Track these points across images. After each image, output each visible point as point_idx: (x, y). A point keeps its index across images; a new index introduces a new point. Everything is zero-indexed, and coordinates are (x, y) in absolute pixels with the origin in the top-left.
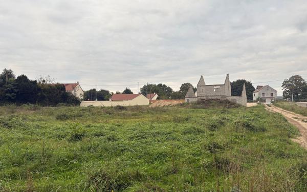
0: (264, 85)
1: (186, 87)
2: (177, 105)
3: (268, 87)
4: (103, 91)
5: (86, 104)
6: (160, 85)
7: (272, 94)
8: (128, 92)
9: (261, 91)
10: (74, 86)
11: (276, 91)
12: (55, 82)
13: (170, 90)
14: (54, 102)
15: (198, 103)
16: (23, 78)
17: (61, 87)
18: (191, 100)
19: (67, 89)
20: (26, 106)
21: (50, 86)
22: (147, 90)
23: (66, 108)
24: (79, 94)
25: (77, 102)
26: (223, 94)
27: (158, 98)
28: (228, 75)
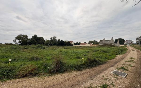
0: (128, 40)
1: (101, 41)
2: (96, 46)
3: (130, 40)
4: (79, 43)
5: (74, 46)
6: (94, 41)
7: (131, 43)
8: (85, 43)
9: (127, 42)
10: (72, 42)
11: (133, 42)
12: (68, 41)
13: (97, 42)
14: (68, 45)
15: (102, 45)
16: (62, 40)
17: (69, 42)
18: (101, 45)
19: (70, 42)
20: (62, 46)
21: (67, 42)
22: (90, 42)
23: (70, 47)
24: (73, 43)
25: (72, 45)
26: (111, 43)
27: (93, 44)
28: (112, 37)
